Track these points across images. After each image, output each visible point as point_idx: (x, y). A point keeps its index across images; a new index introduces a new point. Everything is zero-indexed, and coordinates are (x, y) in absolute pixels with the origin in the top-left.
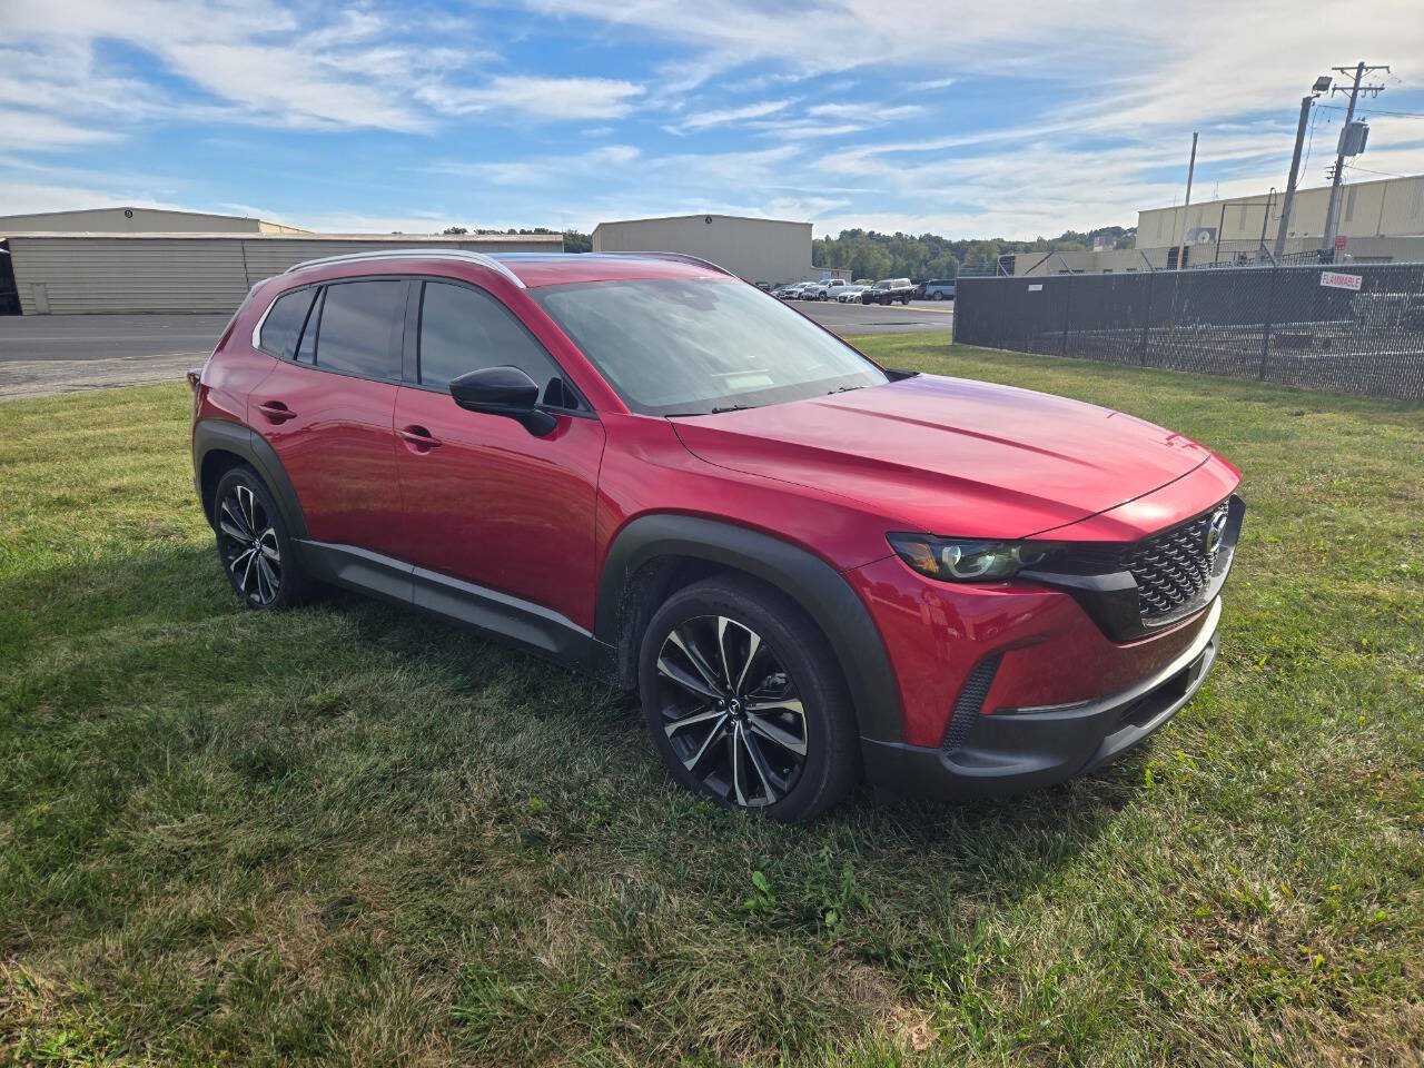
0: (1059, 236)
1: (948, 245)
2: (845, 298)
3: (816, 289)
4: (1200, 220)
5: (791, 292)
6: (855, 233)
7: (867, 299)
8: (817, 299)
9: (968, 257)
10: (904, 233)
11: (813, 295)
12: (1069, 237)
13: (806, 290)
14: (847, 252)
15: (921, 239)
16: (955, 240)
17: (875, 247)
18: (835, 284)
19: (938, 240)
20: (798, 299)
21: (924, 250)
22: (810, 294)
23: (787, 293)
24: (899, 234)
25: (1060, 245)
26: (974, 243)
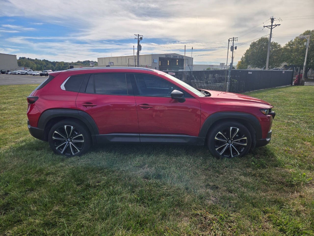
0: (77, 62)
1: (50, 62)
2: (34, 74)
3: (24, 72)
4: (110, 61)
5: (16, 73)
6: (24, 58)
7: (41, 75)
8: (25, 75)
9: (56, 65)
10: (38, 59)
11: (24, 74)
12: (79, 62)
13: (21, 72)
14: (22, 62)
15: (43, 61)
16: (52, 61)
17: (31, 62)
18: (30, 71)
19: (47, 61)
20: (18, 74)
21: (44, 63)
22: (22, 73)
23: (14, 73)
24: (36, 59)
25: (77, 63)
26: (57, 62)
